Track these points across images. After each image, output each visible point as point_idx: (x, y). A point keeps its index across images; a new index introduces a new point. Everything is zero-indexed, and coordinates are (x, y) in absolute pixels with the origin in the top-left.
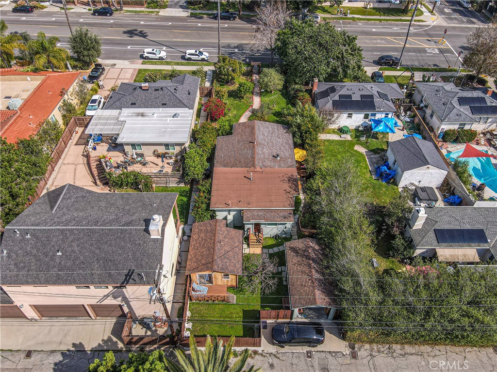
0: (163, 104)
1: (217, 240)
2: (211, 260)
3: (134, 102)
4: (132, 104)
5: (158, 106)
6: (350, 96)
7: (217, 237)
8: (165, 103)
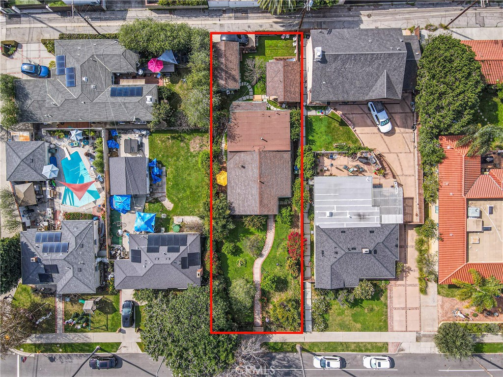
0: (344, 232)
1: (283, 83)
2: (285, 68)
3: (372, 234)
4: (373, 232)
5: (349, 230)
6: (169, 250)
7: (283, 86)
8: (343, 234)
